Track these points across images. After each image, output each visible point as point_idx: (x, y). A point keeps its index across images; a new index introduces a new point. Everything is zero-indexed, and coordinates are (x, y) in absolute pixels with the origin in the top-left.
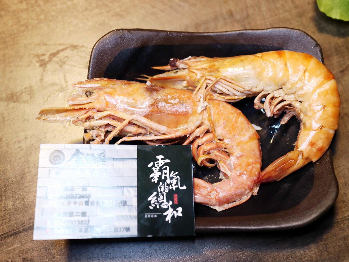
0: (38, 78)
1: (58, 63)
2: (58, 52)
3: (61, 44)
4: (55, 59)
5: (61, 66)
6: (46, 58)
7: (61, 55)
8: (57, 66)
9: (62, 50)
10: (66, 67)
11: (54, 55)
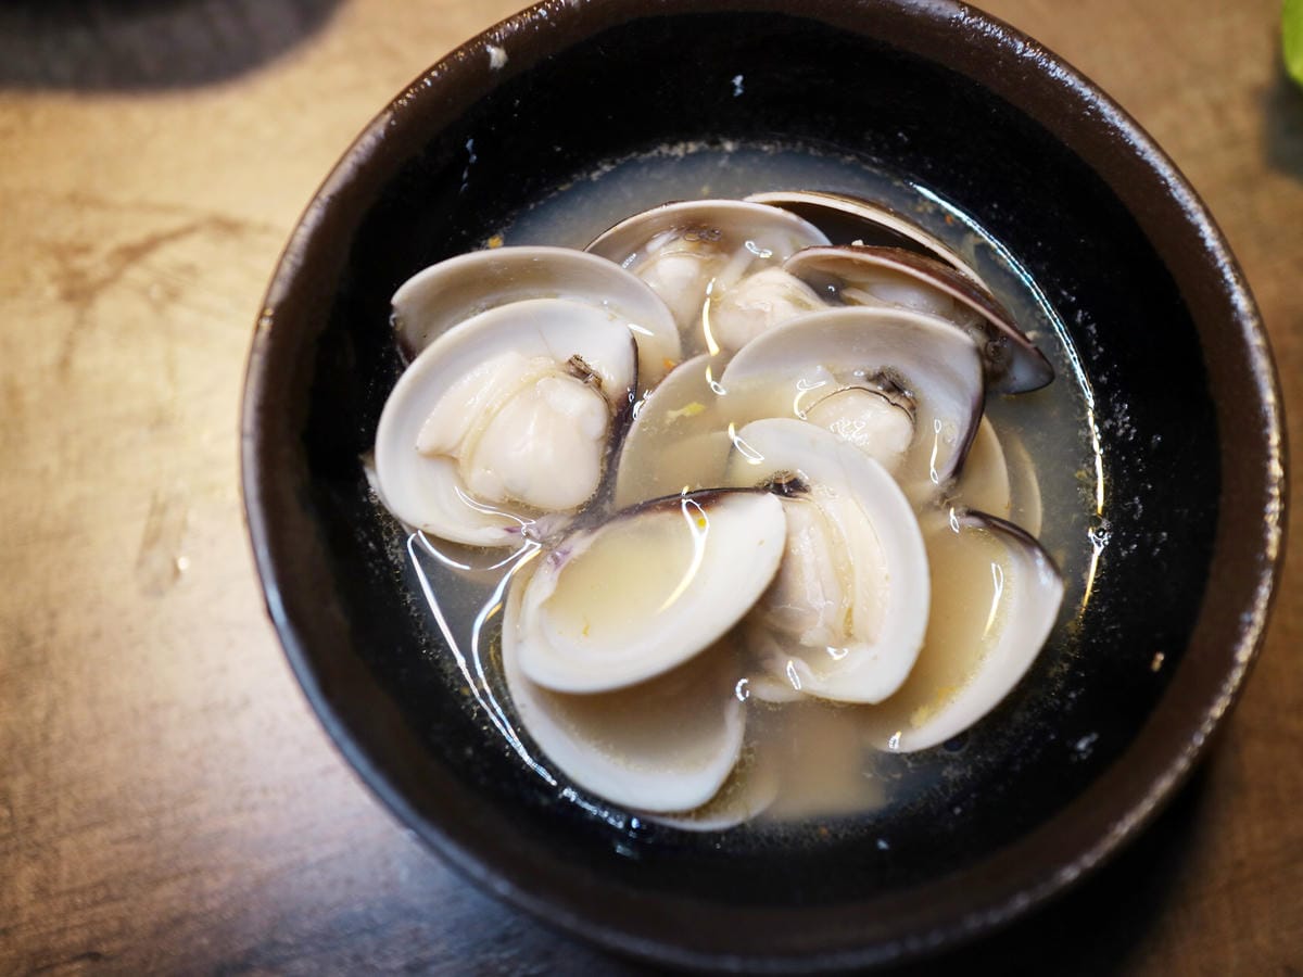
0: (49, 354)
1: (144, 292)
2: (152, 244)
3: (168, 209)
4: (136, 274)
5: (158, 308)
6: (95, 265)
7: (164, 258)
8: (141, 309)
9: (175, 236)
10: (182, 314)
11: (133, 254)
